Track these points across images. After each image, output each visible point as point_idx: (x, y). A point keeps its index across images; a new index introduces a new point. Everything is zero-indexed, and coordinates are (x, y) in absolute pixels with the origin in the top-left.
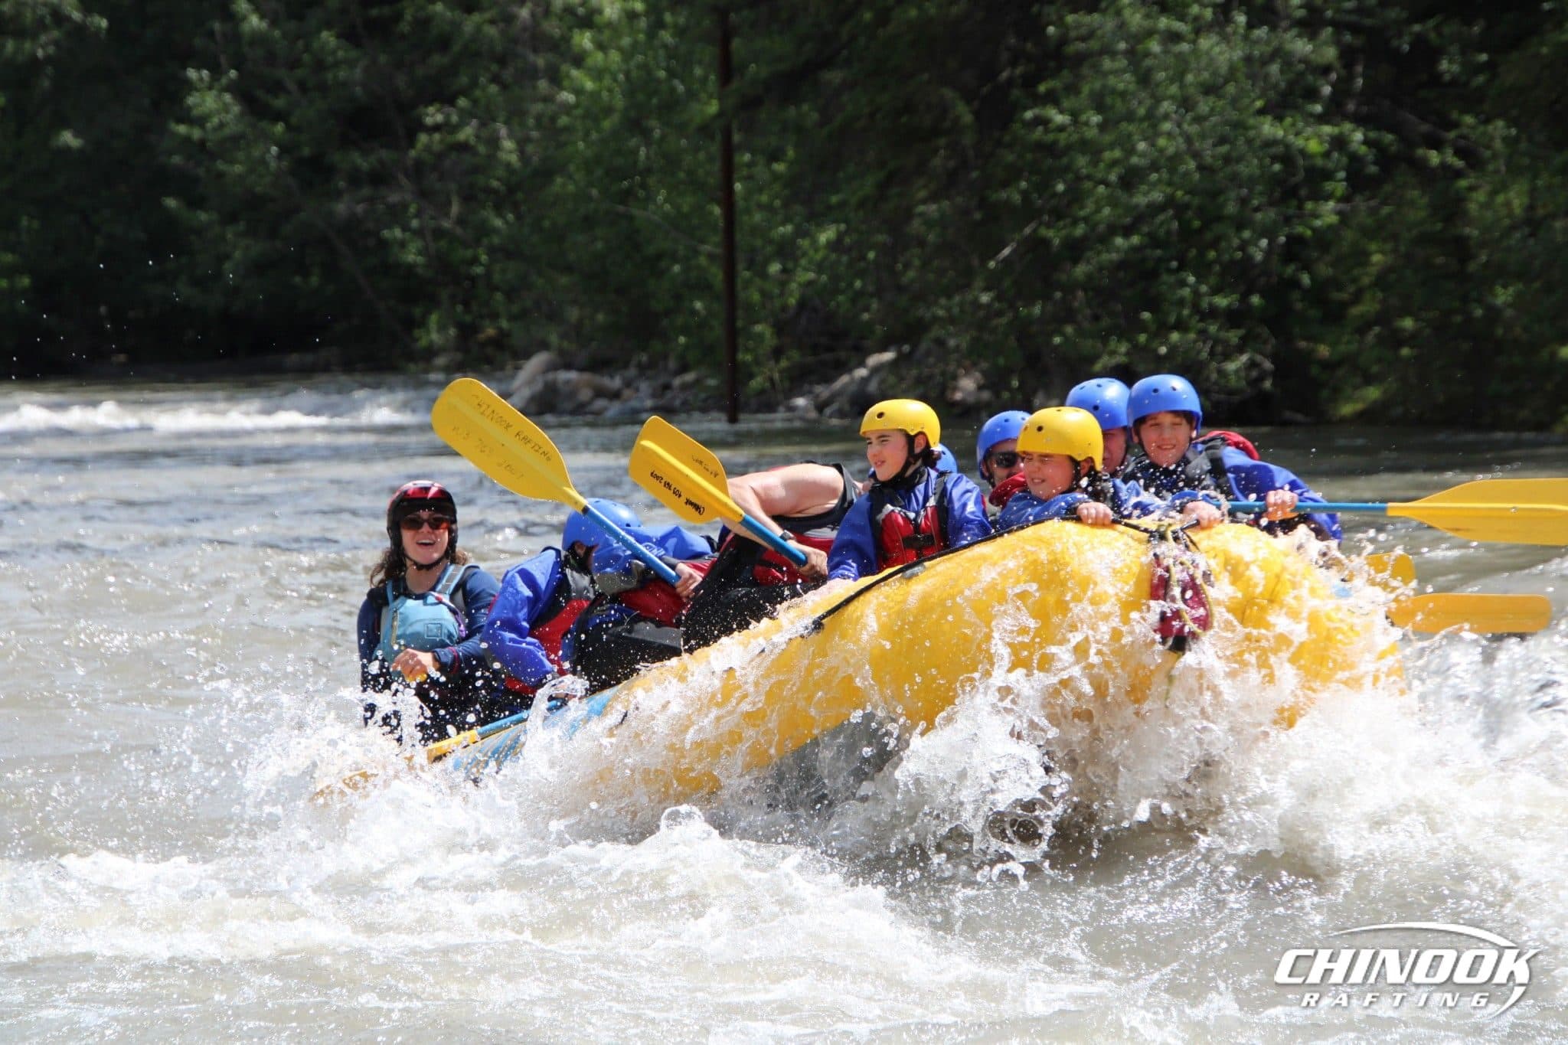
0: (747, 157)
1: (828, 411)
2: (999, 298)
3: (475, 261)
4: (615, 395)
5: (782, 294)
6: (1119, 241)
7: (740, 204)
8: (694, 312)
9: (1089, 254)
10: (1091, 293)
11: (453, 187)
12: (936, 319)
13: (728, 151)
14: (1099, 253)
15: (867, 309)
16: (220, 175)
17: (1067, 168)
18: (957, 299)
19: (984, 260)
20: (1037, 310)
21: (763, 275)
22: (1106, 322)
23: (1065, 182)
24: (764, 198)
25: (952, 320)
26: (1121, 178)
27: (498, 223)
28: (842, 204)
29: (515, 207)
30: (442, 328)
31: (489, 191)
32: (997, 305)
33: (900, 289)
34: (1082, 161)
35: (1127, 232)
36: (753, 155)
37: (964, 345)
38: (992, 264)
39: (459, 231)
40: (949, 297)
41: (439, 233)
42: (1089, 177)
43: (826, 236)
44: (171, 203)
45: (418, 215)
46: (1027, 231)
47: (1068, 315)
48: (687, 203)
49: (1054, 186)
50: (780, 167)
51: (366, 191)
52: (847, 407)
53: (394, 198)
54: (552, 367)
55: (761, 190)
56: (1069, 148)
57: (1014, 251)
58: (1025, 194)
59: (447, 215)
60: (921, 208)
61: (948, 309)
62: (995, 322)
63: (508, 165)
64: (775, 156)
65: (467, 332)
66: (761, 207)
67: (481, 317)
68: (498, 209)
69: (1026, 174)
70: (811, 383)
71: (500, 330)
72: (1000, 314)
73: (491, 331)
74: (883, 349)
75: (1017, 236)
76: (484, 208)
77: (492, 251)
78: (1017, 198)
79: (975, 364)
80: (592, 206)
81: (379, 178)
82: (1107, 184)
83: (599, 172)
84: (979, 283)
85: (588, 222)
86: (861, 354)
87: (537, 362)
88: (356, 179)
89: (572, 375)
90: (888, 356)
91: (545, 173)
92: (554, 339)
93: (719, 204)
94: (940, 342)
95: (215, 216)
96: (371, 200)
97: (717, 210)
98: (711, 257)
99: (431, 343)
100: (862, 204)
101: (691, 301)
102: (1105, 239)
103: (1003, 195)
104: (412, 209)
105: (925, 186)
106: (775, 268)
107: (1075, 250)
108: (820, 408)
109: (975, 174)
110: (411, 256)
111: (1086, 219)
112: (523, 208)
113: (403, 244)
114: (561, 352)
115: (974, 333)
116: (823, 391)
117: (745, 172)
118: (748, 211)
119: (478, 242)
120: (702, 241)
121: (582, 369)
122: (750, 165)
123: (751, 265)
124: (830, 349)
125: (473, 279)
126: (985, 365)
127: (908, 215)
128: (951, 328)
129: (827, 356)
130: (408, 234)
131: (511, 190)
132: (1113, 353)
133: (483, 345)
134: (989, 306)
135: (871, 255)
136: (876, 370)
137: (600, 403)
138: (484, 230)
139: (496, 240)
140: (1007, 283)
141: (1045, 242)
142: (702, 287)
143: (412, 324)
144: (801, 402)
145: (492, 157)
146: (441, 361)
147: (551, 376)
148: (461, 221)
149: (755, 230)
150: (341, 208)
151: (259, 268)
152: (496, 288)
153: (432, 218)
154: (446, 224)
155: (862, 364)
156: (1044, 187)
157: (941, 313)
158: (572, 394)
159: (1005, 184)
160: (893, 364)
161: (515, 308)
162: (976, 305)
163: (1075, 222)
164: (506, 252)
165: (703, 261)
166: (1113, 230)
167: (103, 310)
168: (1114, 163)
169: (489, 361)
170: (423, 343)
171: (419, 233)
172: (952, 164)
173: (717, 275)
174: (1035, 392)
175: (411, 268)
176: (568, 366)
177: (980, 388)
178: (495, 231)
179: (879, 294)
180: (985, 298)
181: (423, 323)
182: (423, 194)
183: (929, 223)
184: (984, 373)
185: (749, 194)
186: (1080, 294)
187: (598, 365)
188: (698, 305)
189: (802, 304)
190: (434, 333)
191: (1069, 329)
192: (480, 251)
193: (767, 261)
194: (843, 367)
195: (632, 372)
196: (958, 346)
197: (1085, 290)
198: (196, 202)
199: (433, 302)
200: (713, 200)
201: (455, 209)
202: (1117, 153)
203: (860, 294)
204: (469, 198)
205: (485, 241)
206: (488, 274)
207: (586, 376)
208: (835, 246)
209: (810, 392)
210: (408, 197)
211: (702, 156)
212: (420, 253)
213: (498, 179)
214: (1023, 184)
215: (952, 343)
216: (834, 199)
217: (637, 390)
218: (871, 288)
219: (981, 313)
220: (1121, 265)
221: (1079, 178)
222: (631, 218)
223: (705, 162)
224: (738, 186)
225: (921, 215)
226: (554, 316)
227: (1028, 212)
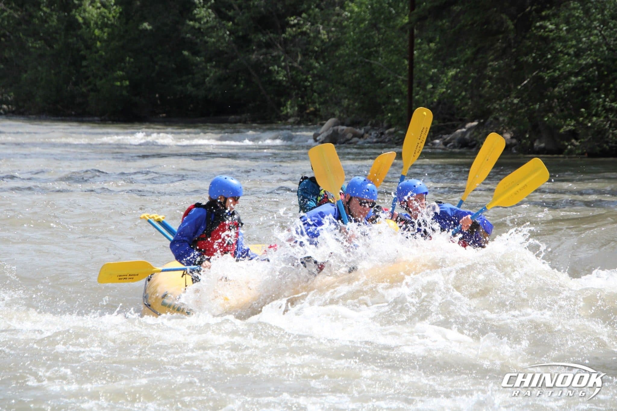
0: (419, 41)
1: (448, 145)
2: (521, 101)
3: (306, 80)
4: (361, 136)
5: (431, 97)
6: (573, 78)
7: (415, 60)
8: (395, 103)
9: (560, 84)
10: (560, 100)
11: (299, 49)
12: (495, 108)
13: (412, 38)
14: (564, 84)
15: (466, 104)
16: (206, 42)
17: (552, 48)
18: (504, 101)
19: (516, 86)
20: (537, 106)
21: (424, 89)
22: (566, 113)
23: (551, 54)
24: (426, 57)
25: (501, 110)
26: (575, 52)
27: (317, 65)
28: (458, 62)
29: (324, 58)
30: (292, 107)
31: (313, 51)
32: (520, 104)
33: (481, 96)
34: (559, 46)
35: (576, 75)
36: (422, 40)
37: (506, 120)
38: (519, 87)
39: (300, 67)
40: (501, 100)
41: (292, 68)
42: (561, 52)
43: (452, 73)
44: (186, 53)
45: (284, 61)
46: (534, 74)
47: (550, 109)
48: (394, 58)
49: (547, 56)
50: (432, 45)
51: (264, 50)
52: (456, 144)
53: (275, 54)
54: (336, 124)
55: (425, 54)
56: (554, 39)
57: (528, 82)
58: (534, 58)
59: (296, 61)
60: (491, 63)
61: (500, 105)
62: (519, 111)
63: (322, 41)
64: (430, 41)
65: (302, 108)
66: (424, 61)
67: (308, 103)
68: (317, 59)
69: (535, 51)
70: (442, 134)
71: (316, 108)
72: (521, 108)
73: (312, 109)
74: (472, 121)
75: (530, 76)
76: (311, 59)
77: (314, 76)
78: (531, 60)
79: (510, 128)
80: (356, 59)
81: (269, 45)
82: (568, 54)
83: (359, 45)
84: (513, 95)
85: (354, 65)
86: (463, 122)
87: (330, 122)
88: (260, 45)
89: (344, 127)
90: (475, 123)
91: (337, 44)
92: (337, 112)
93: (407, 59)
94: (496, 119)
95: (203, 59)
96: (265, 54)
97: (406, 62)
98: (403, 81)
99: (287, 113)
100: (466, 61)
101: (394, 99)
102: (567, 78)
103: (525, 59)
104: (282, 59)
105: (493, 54)
106: (430, 86)
107: (554, 82)
108: (445, 144)
109: (514, 50)
110: (281, 77)
111: (559, 69)
112: (327, 59)
113: (278, 73)
114: (340, 118)
115: (510, 115)
116: (448, 137)
117: (418, 46)
118: (419, 63)
119: (308, 71)
120: (400, 75)
121: (347, 126)
122: (421, 44)
123: (419, 84)
124: (450, 120)
125: (306, 87)
126: (514, 129)
127: (485, 66)
128: (501, 113)
129: (449, 123)
130: (280, 69)
131: (323, 51)
132: (569, 125)
133: (308, 114)
134: (517, 104)
135: (470, 82)
136: (469, 129)
137: (355, 139)
138: (310, 68)
139: (315, 72)
140: (525, 95)
141: (542, 78)
142: (399, 93)
143: (280, 105)
144: (437, 141)
145: (316, 37)
146: (291, 120)
147: (336, 128)
148: (301, 64)
149: (421, 70)
150: (253, 57)
151: (220, 80)
152: (315, 92)
153: (290, 62)
154: (296, 65)
155: (463, 127)
156: (543, 55)
157: (497, 107)
158: (344, 135)
159: (526, 54)
160: (476, 127)
161: (322, 100)
162: (512, 104)
163: (554, 71)
164: (319, 77)
165: (399, 82)
166: (570, 74)
167: (157, 95)
168: (573, 46)
169: (310, 121)
170: (285, 112)
171: (284, 68)
172: (504, 45)
173: (405, 89)
174: (535, 140)
175: (281, 82)
176: (343, 124)
177: (512, 138)
178: (316, 68)
179: (471, 98)
180: (516, 101)
181: (284, 105)
182: (287, 52)
183: (494, 70)
184: (514, 132)
185: (420, 55)
186: (556, 100)
187: (354, 124)
188: (397, 100)
189: (439, 102)
190: (289, 109)
191: (550, 115)
192: (309, 76)
193: (426, 84)
194: (455, 128)
195: (369, 127)
196: (504, 120)
197: (558, 100)
198: (195, 53)
199: (289, 96)
200: (405, 58)
201: (299, 59)
202: (574, 42)
203: (464, 97)
204: (305, 54)
205: (311, 72)
206: (312, 85)
207: (350, 128)
208: (455, 77)
209: (441, 137)
210: (281, 53)
211: (401, 40)
212: (284, 76)
213: (318, 47)
214: (534, 55)
215: (501, 119)
216: (454, 59)
217: (371, 134)
218: (468, 96)
219: (514, 107)
220: (573, 89)
221: (557, 52)
222: (371, 64)
223: (402, 42)
224: (415, 52)
225: (490, 66)
226: (338, 104)
227: (535, 66)
